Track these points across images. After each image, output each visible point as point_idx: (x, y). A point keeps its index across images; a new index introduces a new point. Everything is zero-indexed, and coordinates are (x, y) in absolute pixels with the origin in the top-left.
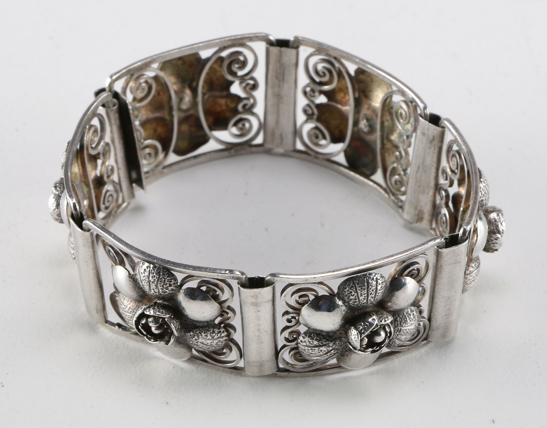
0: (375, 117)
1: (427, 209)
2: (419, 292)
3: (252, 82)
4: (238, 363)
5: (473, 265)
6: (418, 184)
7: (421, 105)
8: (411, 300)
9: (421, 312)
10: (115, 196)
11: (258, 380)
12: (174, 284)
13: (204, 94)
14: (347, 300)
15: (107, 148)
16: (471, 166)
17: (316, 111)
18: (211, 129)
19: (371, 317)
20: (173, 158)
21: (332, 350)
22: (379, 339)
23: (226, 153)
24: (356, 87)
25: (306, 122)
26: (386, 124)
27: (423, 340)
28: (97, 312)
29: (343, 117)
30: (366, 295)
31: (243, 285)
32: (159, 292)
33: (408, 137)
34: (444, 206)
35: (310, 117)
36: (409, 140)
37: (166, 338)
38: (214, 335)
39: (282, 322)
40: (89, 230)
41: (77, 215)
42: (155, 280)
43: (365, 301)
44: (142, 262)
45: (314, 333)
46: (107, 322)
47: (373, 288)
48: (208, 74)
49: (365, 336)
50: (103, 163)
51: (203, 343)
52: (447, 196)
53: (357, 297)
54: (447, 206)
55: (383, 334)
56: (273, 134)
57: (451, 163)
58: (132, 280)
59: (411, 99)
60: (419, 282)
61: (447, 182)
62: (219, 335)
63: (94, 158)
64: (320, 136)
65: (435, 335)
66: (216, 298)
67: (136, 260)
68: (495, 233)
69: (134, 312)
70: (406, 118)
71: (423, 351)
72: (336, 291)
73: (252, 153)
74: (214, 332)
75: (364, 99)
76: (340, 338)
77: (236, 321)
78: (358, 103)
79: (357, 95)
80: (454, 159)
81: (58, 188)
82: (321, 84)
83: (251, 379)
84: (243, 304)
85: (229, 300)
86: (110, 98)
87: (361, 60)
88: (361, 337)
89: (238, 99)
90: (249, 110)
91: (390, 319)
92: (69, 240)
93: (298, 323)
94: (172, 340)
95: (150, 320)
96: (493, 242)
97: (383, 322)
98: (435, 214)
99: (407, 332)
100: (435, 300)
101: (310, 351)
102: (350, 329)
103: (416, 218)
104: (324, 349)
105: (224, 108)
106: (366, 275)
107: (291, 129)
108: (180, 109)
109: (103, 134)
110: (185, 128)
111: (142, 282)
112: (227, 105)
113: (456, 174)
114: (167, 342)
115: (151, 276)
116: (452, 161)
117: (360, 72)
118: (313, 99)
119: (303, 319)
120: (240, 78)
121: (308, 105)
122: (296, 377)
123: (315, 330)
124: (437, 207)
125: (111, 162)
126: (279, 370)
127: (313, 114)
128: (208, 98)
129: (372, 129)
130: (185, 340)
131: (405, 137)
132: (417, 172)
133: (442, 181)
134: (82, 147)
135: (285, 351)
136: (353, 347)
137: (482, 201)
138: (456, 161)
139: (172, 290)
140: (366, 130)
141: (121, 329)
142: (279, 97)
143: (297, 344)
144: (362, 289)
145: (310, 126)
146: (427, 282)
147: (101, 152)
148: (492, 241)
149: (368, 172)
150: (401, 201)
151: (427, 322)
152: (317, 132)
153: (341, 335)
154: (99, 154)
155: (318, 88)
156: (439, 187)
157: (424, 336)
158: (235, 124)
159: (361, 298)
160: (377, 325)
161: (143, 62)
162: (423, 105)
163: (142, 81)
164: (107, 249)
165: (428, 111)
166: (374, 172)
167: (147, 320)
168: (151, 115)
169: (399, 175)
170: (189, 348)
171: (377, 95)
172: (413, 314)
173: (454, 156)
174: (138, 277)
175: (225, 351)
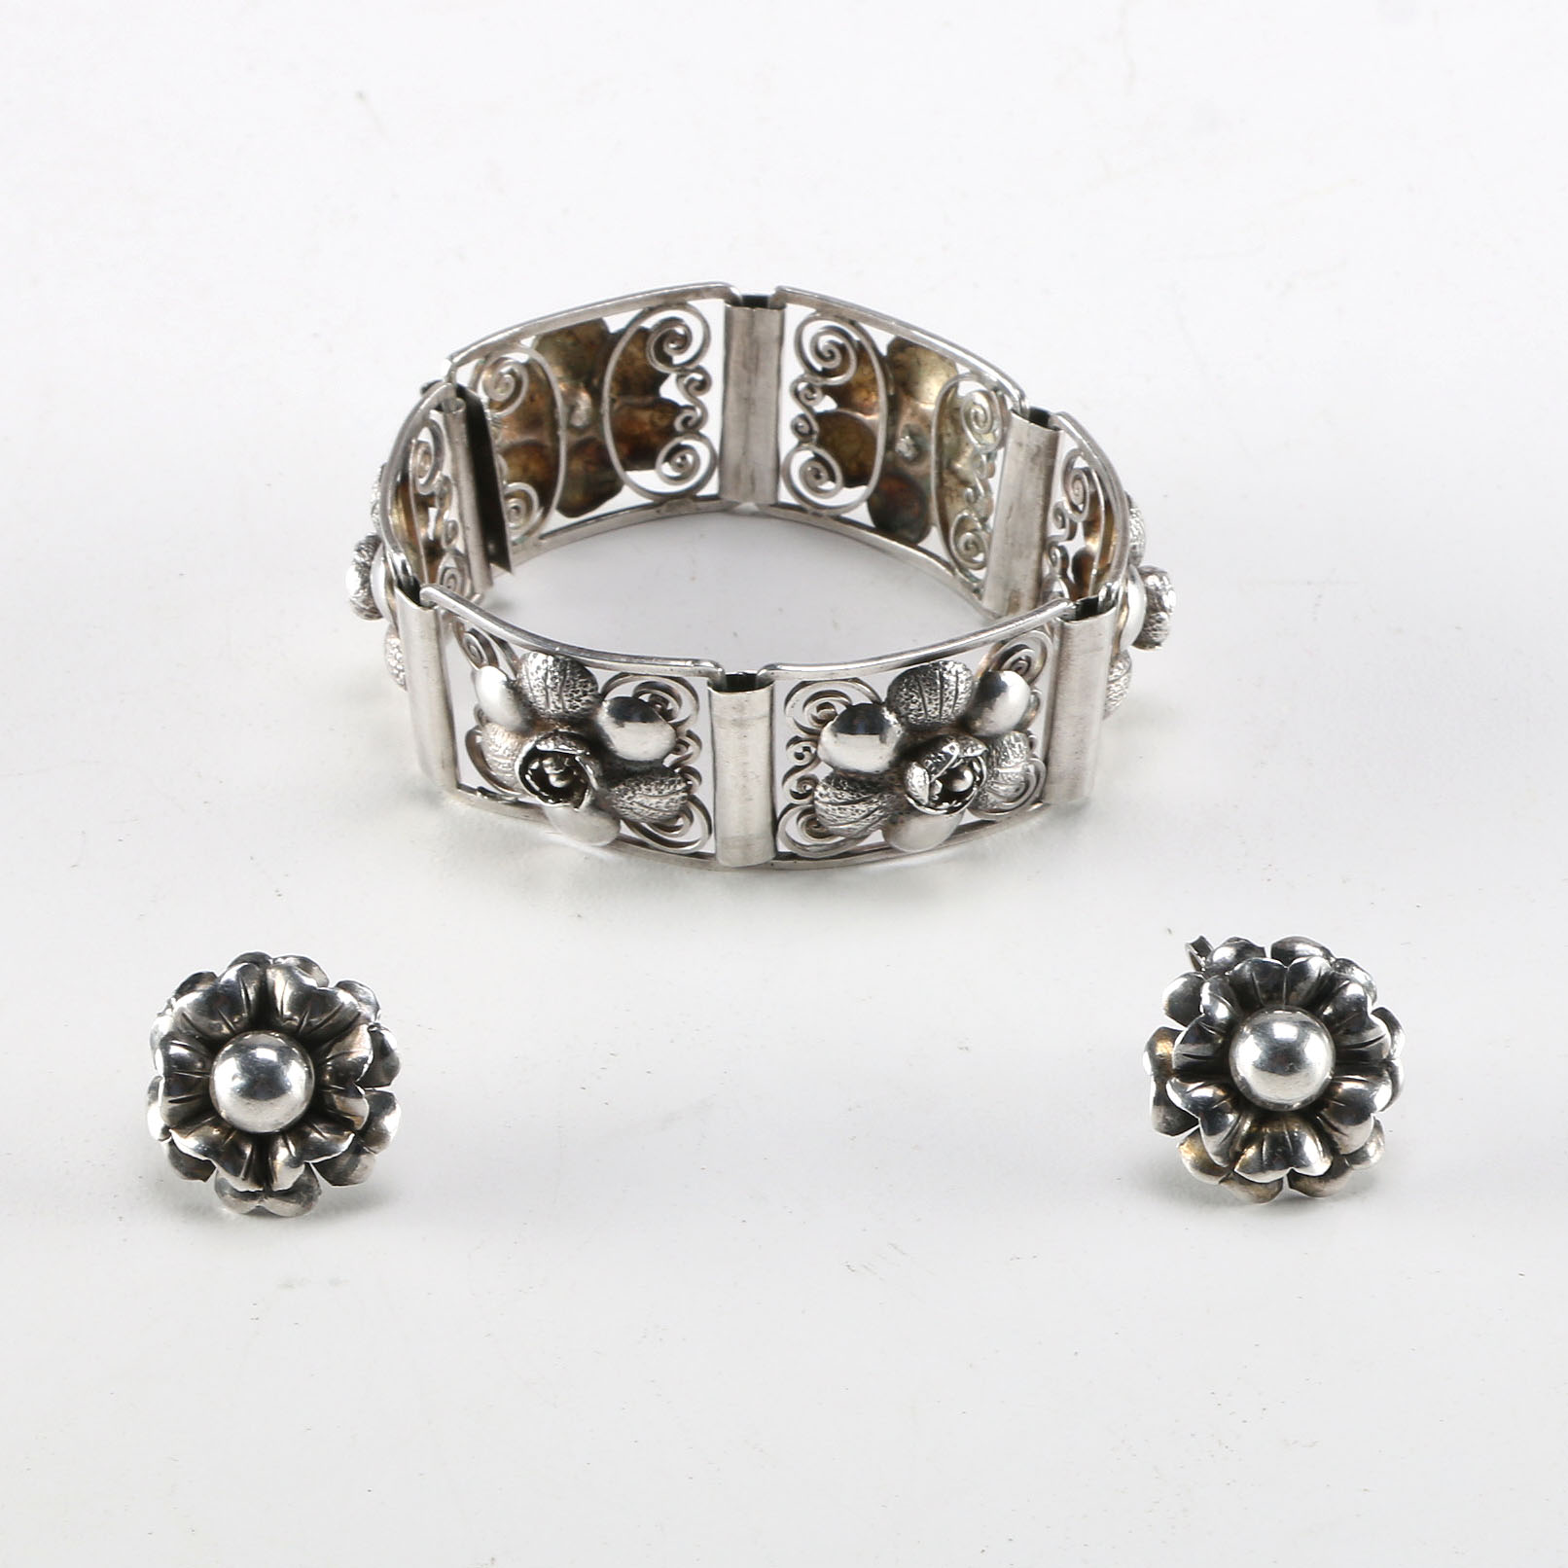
0: (925, 430)
1: (1027, 586)
2: (1029, 706)
3: (699, 377)
4: (702, 845)
5: (1120, 665)
6: (1010, 541)
7: (1015, 393)
8: (1015, 719)
9: (1031, 745)
10: (459, 579)
11: (741, 875)
12: (591, 691)
13: (613, 401)
14: (904, 712)
15: (445, 489)
16: (1113, 488)
17: (816, 427)
18: (627, 467)
19: (948, 743)
20: (557, 520)
21: (876, 810)
22: (961, 786)
23: (652, 512)
24: (891, 376)
25: (798, 448)
26: (946, 441)
27: (1034, 803)
28: (443, 767)
29: (867, 435)
30: (938, 702)
31: (718, 688)
32: (564, 708)
33: (989, 456)
34: (1059, 576)
35: (804, 437)
36: (991, 462)
37: (576, 797)
38: (663, 787)
39: (786, 760)
40: (431, 606)
41: (409, 582)
42: (556, 684)
43: (937, 713)
44: (533, 653)
45: (844, 778)
46: (460, 786)
47: (952, 688)
48: (619, 364)
49: (938, 779)
50: (440, 515)
51: (641, 805)
52: (1065, 558)
53: (922, 706)
54: (1064, 576)
55: (968, 774)
56: (737, 474)
57: (1071, 492)
58: (512, 692)
59: (996, 385)
60: (1031, 683)
61: (1064, 532)
62: (672, 787)
63: (425, 503)
64: (824, 474)
65: (1057, 791)
66: (667, 715)
67: (519, 652)
68: (1156, 611)
69: (514, 754)
70: (985, 421)
71: (1034, 822)
72: (883, 697)
73: (699, 512)
74: (662, 783)
75: (905, 399)
76: (889, 788)
77: (701, 762)
78: (894, 408)
79: (892, 393)
80: (1078, 484)
81: (364, 553)
82: (827, 373)
83: (728, 874)
84: (716, 725)
85: (688, 721)
86: (452, 394)
87: (900, 323)
88: (930, 779)
89: (674, 408)
90: (693, 428)
91: (980, 749)
92: (386, 643)
93: (815, 759)
94: (587, 799)
95: (546, 762)
96: (1154, 627)
97: (969, 753)
98: (1041, 596)
99: (1009, 779)
100: (1058, 723)
101: (838, 811)
102: (910, 766)
103: (1007, 604)
104: (862, 807)
105: (648, 428)
106: (937, 664)
107: (770, 464)
108: (570, 427)
109: (439, 459)
110: (578, 465)
111: (532, 690)
112: (652, 423)
113: (1081, 512)
114: (577, 804)
115: (550, 676)
116: (1073, 487)
117: (900, 346)
118: (809, 403)
119: (825, 750)
120: (678, 368)
121: (803, 417)
122: (808, 869)
123: (846, 771)
124: (1044, 584)
125: (451, 515)
126: (780, 856)
127: (811, 432)
128: (620, 408)
129: (920, 452)
130: (610, 803)
131: (984, 458)
132: (1008, 518)
133: (1055, 531)
134: (405, 477)
135: (791, 816)
136: (916, 801)
137: (1134, 547)
138: (1081, 486)
139: (588, 702)
140: (909, 454)
141: (486, 797)
142: (748, 402)
143: (812, 802)
144: (931, 690)
145: (806, 455)
146: (1043, 686)
147: (437, 493)
148: (1152, 624)
149: (912, 537)
150: (977, 580)
151: (1042, 766)
152: (818, 466)
153: (891, 782)
154: (432, 495)
155: (820, 381)
156: (1048, 542)
157: (1037, 795)
158: (668, 458)
159: (930, 707)
160: (958, 759)
161: (507, 334)
162: (1018, 392)
163: (504, 370)
164: (464, 641)
165: (1028, 404)
166: (923, 533)
167: (540, 762)
168: (519, 438)
169: (974, 531)
170: (616, 817)
171: (929, 389)
172: (1020, 746)
173: (1078, 478)
174: (525, 683)
175: (680, 822)
